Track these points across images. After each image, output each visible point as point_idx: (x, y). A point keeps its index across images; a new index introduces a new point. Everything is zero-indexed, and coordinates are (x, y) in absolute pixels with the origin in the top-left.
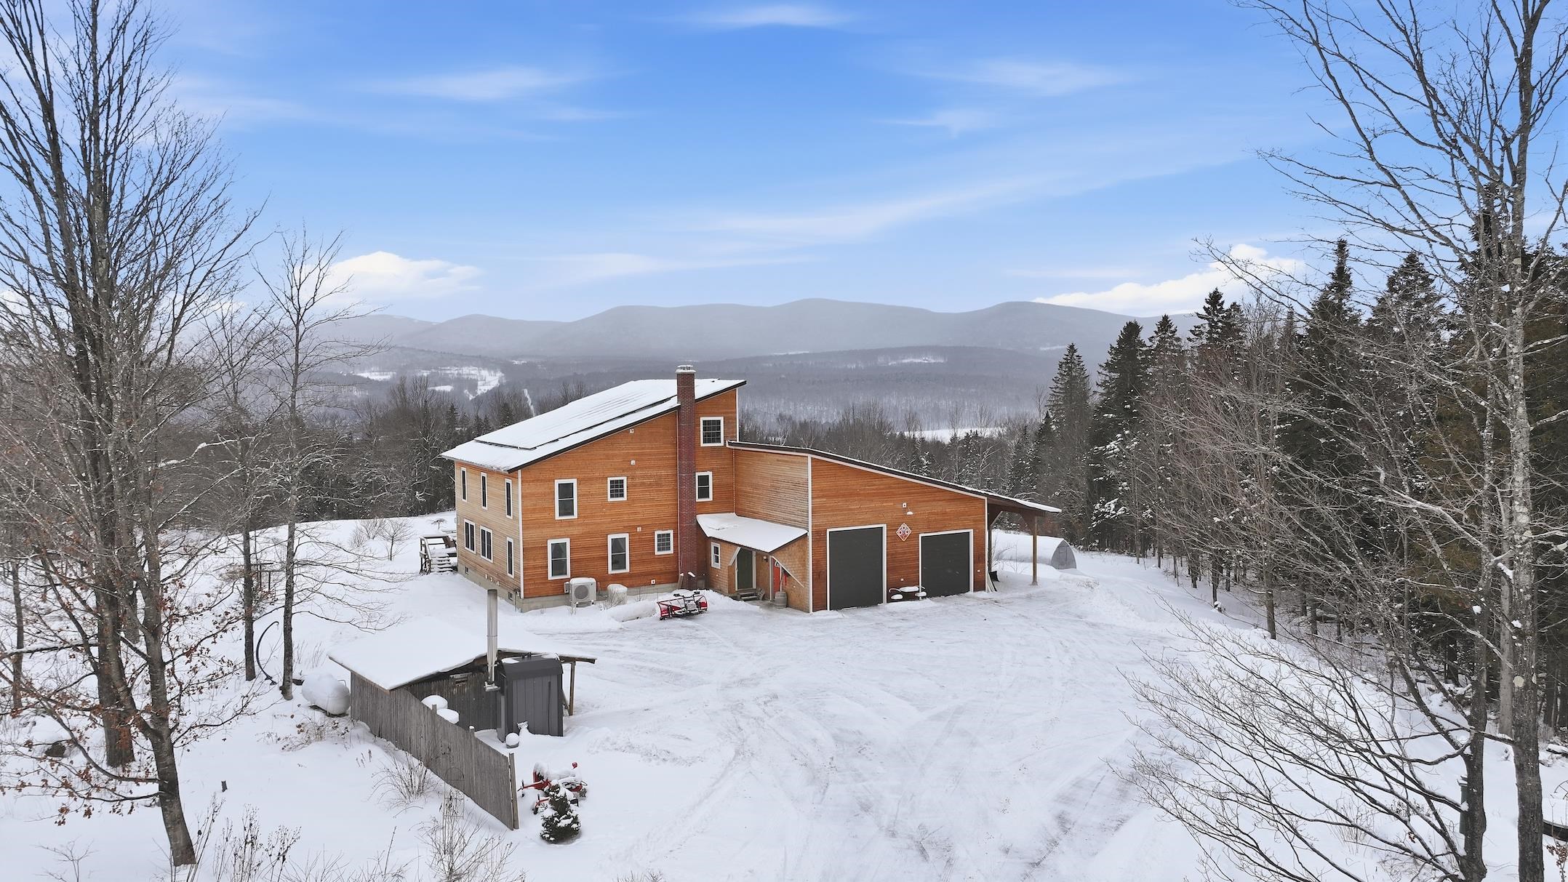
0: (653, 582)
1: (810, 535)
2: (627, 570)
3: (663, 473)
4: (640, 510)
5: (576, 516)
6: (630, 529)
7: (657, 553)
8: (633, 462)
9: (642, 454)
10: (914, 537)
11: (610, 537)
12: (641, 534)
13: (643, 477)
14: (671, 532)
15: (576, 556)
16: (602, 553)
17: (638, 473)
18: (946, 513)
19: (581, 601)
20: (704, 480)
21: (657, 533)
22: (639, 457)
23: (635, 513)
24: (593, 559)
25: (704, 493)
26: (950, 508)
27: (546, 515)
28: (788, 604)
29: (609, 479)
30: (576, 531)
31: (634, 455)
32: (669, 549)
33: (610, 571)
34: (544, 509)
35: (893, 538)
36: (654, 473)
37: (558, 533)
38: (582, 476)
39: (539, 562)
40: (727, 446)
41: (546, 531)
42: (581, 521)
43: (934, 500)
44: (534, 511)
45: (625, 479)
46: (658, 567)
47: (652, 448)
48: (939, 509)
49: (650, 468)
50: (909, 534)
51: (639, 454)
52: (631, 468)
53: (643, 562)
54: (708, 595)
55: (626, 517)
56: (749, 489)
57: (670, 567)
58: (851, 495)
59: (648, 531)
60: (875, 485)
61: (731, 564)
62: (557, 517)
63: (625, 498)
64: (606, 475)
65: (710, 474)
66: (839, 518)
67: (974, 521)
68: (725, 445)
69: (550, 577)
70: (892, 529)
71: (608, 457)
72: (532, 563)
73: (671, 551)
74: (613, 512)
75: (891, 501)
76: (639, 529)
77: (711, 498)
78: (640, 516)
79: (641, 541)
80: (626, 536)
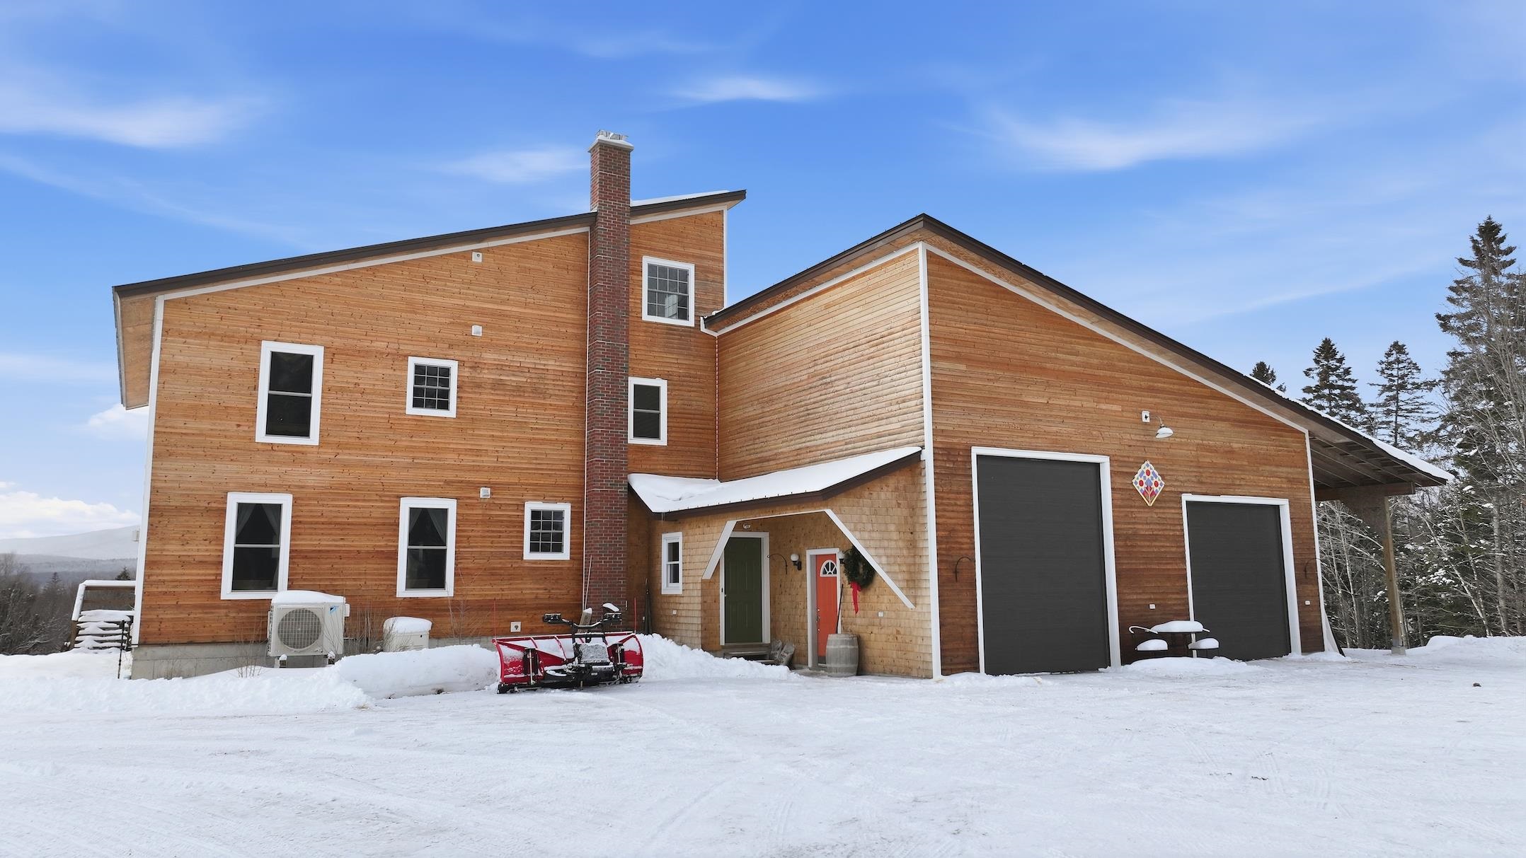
0: (515, 626)
1: (928, 456)
2: (448, 591)
3: (551, 364)
4: (486, 445)
5: (314, 438)
6: (463, 490)
7: (528, 555)
8: (477, 330)
9: (503, 315)
10: (1169, 499)
11: (407, 504)
12: (489, 505)
13: (500, 367)
14: (566, 508)
15: (307, 543)
16: (381, 543)
17: (489, 357)
18: (1232, 452)
19: (295, 652)
20: (647, 397)
21: (530, 506)
22: (492, 319)
23: (478, 452)
24: (358, 555)
25: (647, 426)
26: (1240, 441)
27: (230, 426)
28: (861, 667)
29: (413, 362)
30: (314, 478)
31: (481, 312)
32: (558, 549)
33: (402, 591)
34: (223, 411)
35: (1125, 495)
36: (528, 361)
37: (257, 478)
38: (338, 343)
39: (198, 550)
40: (703, 329)
41: (226, 470)
42: (328, 454)
43: (1207, 417)
44: (194, 412)
45: (453, 366)
46: (529, 590)
47: (526, 305)
48: (1217, 440)
49: (518, 349)
50: (1159, 489)
51: (493, 314)
52: (470, 342)
53: (493, 574)
54: (652, 646)
55: (451, 458)
56: (751, 411)
57: (562, 593)
58: (1025, 367)
59: (506, 497)
60: (1077, 354)
61: (708, 575)
62: (261, 435)
63: (451, 413)
64: (406, 348)
65: (662, 384)
66: (999, 421)
67: (1290, 481)
68: (697, 322)
69: (227, 593)
70: (1123, 472)
71: (412, 308)
72: (174, 549)
73: (565, 555)
74: (418, 441)
75: (1114, 401)
76: (484, 492)
77: (663, 441)
78: (488, 461)
79: (488, 521)
80: (451, 505)
